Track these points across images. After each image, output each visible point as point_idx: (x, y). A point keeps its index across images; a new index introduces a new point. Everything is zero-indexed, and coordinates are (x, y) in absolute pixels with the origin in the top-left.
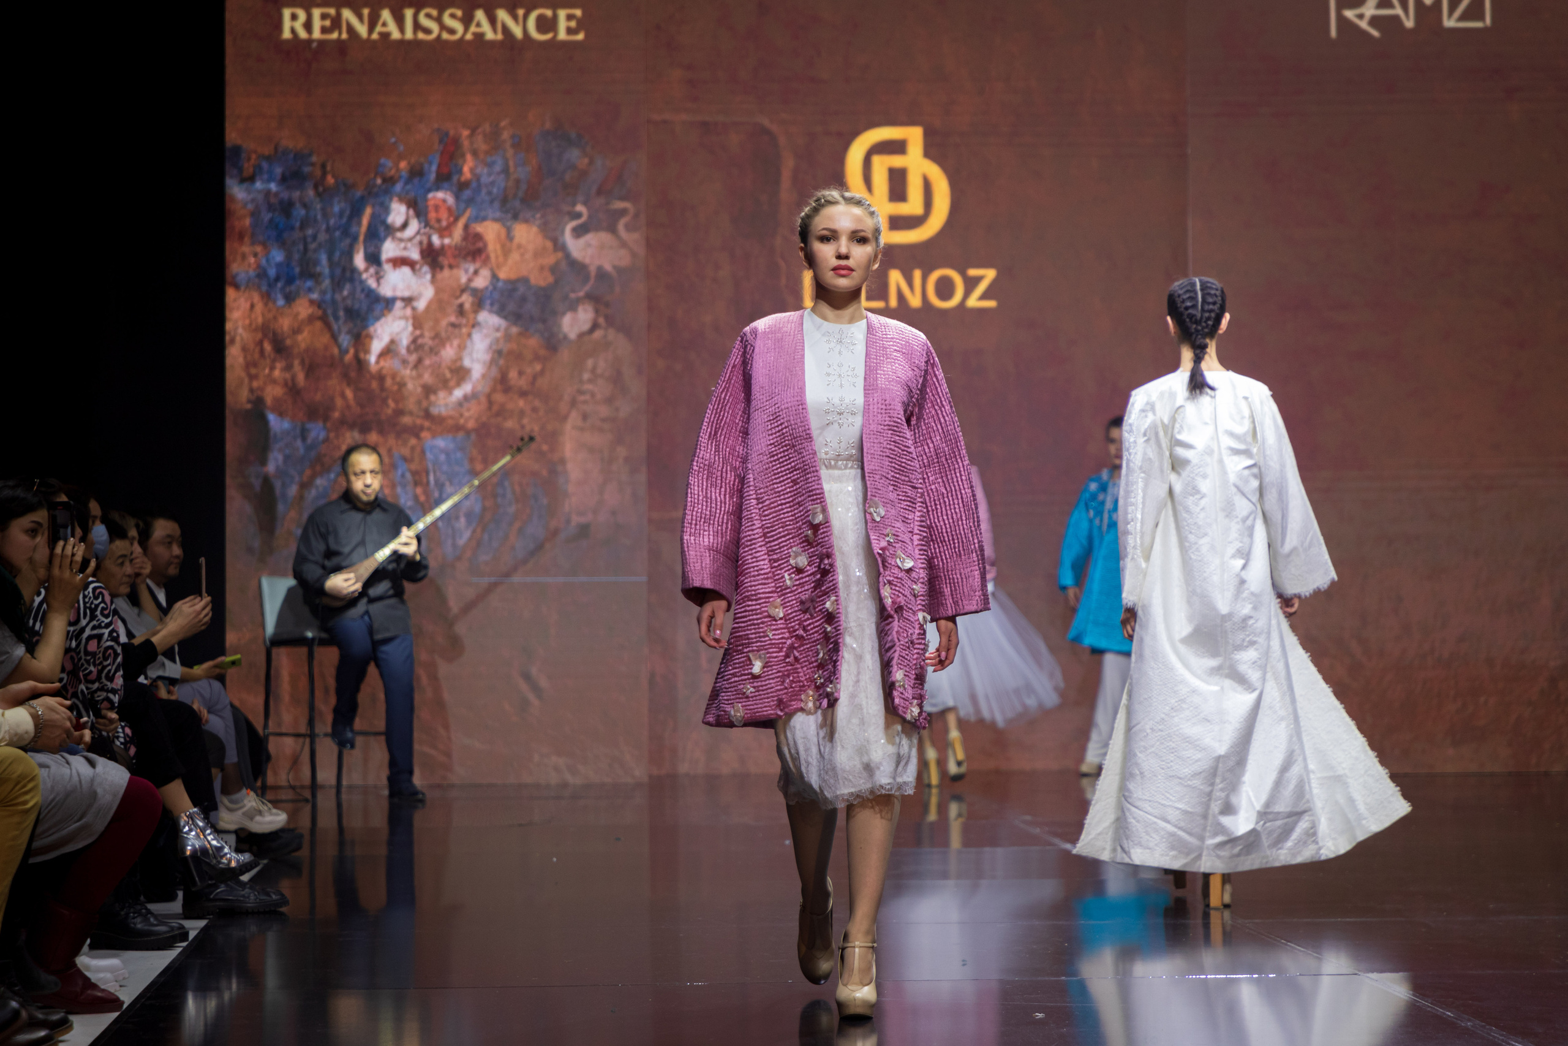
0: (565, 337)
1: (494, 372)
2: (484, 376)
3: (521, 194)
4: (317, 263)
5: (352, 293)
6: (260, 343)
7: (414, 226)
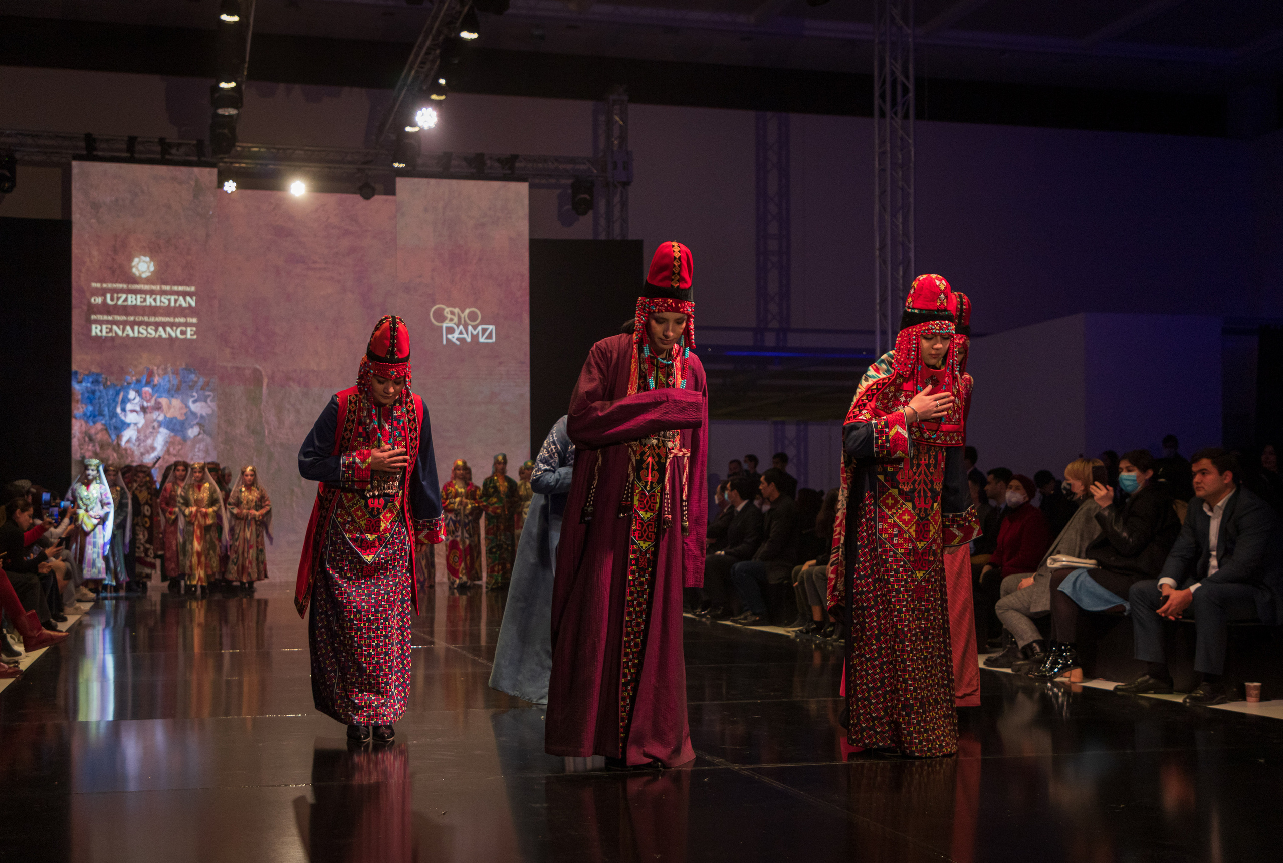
0: (190, 437)
1: (165, 448)
2: (162, 450)
3: (175, 388)
4: (104, 411)
5: (116, 421)
6: (84, 438)
7: (138, 399)
